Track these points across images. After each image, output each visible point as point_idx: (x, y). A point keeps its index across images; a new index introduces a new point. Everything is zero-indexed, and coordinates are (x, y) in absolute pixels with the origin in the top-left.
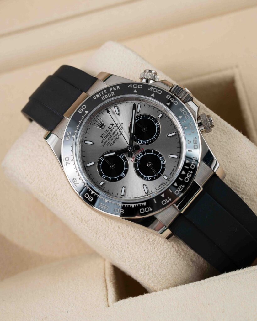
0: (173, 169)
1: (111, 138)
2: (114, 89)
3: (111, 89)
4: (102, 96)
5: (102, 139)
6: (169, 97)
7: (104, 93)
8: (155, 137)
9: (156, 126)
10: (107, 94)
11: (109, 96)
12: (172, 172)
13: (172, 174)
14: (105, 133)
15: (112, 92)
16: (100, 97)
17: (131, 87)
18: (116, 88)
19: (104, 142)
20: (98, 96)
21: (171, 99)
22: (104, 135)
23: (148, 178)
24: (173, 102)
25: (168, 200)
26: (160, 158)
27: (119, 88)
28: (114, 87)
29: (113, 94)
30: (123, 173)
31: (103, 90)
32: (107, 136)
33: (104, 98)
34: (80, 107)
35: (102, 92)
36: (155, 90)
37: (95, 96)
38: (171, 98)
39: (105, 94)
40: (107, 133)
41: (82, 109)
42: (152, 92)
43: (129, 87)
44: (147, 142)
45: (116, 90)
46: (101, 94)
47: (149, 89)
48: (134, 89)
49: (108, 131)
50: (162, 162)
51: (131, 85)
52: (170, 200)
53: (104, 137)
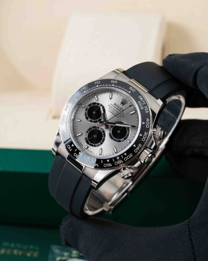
0: (92, 152)
1: (113, 110)
2: (146, 109)
3: (146, 107)
4: (141, 102)
5: (113, 104)
6: (140, 146)
7: (144, 103)
8: (114, 139)
9: (122, 139)
10: (142, 104)
11: (140, 106)
12: (90, 151)
13: (89, 151)
14: (117, 106)
15: (144, 108)
16: (140, 100)
17: (147, 120)
18: (146, 111)
19: (111, 106)
20: (141, 99)
21: (138, 147)
22: (116, 105)
23: (87, 136)
24: (136, 149)
25: (70, 149)
26: (100, 143)
27: (147, 112)
28: (147, 109)
29: (142, 108)
30: (90, 119)
31: (145, 102)
32: (115, 108)
33: (139, 103)
34: (134, 88)
35: (144, 101)
36: (145, 136)
37: (141, 97)
38: (140, 147)
39: (142, 103)
40: (117, 107)
41: (133, 89)
42: (143, 134)
43: (147, 119)
44: (111, 134)
45: (145, 110)
46: (143, 101)
47: (145, 132)
48: (146, 123)
49: (118, 108)
50: (97, 144)
51: (149, 120)
52: (70, 151)
53: (114, 105)
